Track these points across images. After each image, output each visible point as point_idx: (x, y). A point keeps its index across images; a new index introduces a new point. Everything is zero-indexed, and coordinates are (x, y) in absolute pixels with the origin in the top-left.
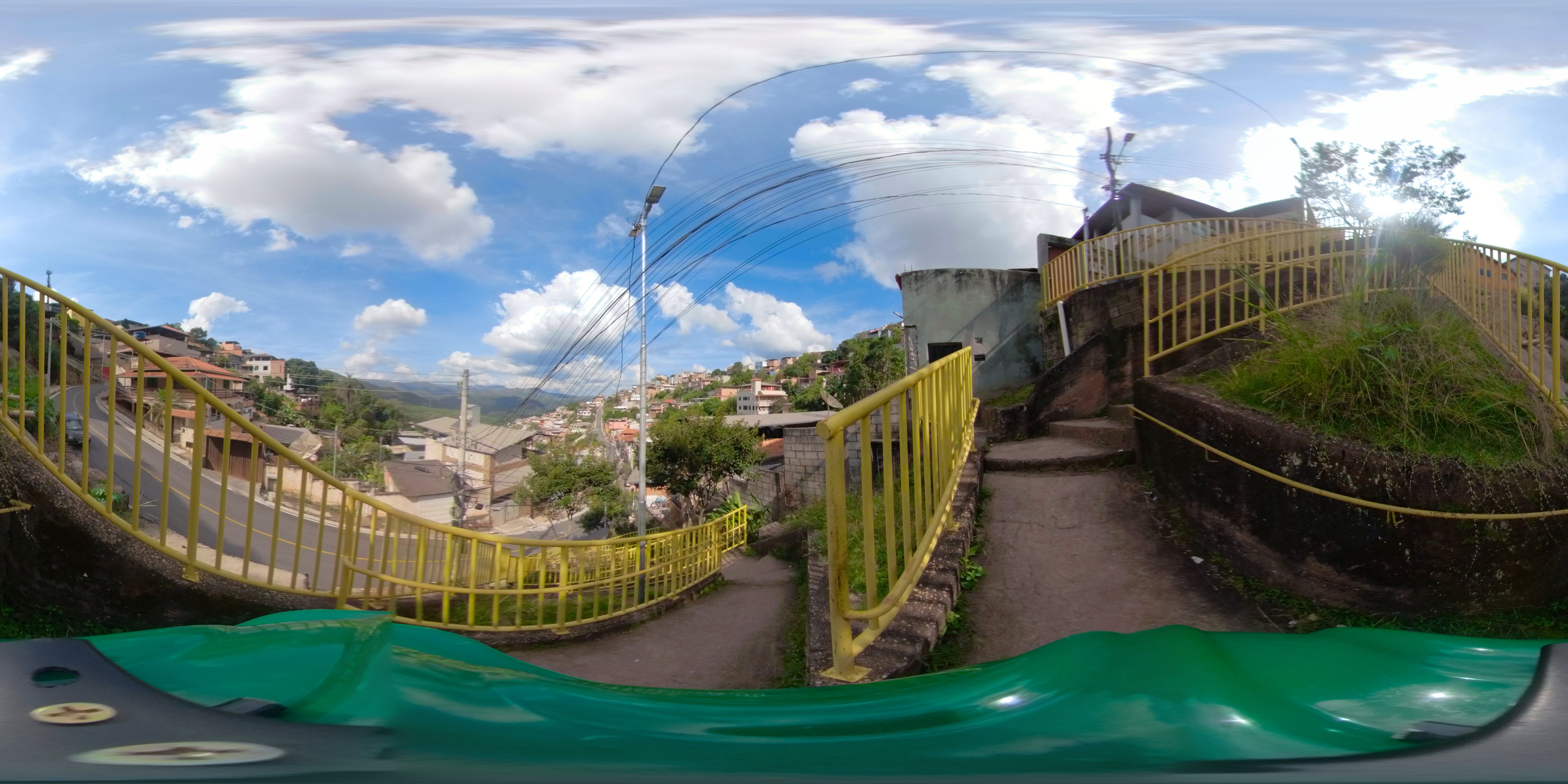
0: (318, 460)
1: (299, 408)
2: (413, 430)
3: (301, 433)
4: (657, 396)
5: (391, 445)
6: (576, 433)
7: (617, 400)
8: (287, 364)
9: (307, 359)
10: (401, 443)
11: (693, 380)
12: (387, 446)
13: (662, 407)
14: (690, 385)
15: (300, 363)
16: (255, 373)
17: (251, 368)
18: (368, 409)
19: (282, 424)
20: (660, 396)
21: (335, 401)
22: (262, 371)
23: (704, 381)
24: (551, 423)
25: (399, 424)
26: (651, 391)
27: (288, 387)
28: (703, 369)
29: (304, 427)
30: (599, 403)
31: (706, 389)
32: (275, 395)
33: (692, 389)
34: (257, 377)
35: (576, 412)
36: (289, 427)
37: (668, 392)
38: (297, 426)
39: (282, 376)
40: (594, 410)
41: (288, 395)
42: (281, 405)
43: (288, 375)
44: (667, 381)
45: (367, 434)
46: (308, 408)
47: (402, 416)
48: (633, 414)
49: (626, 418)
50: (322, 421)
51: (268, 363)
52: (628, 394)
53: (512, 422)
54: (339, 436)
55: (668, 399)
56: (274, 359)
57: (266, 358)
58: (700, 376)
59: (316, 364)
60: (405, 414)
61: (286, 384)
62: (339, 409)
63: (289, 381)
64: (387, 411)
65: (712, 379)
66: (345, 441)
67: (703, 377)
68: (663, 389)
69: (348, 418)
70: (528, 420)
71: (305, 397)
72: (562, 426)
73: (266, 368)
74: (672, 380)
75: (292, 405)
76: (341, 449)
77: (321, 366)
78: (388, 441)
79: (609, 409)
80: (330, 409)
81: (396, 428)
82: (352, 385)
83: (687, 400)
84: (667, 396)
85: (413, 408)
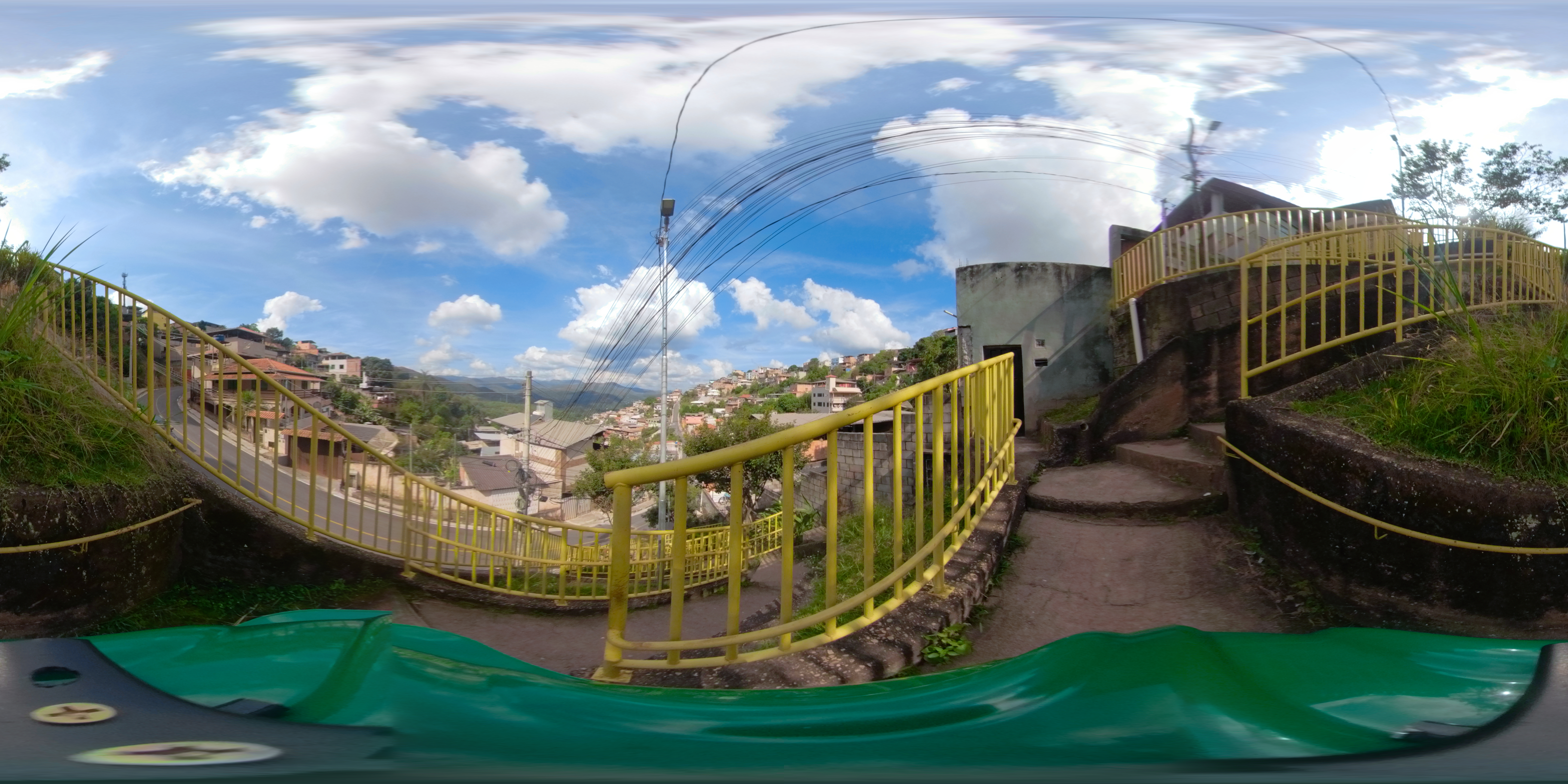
0: (396, 456)
1: (375, 406)
2: (489, 425)
3: (378, 431)
4: (733, 391)
5: (467, 441)
6: (653, 428)
7: (694, 395)
8: (363, 363)
9: (382, 357)
10: (478, 439)
11: (770, 376)
12: (464, 442)
13: (738, 402)
14: (766, 380)
15: (375, 361)
16: (331, 371)
17: (327, 367)
18: (443, 405)
19: (360, 422)
20: (737, 392)
21: (410, 398)
22: (338, 370)
23: (780, 377)
24: (628, 418)
25: (475, 419)
26: (728, 386)
27: (364, 385)
28: (780, 365)
29: (380, 424)
30: (676, 398)
31: (782, 385)
32: (351, 393)
33: (768, 384)
34: (334, 375)
35: (653, 406)
36: (367, 425)
37: (745, 387)
38: (375, 423)
39: (358, 374)
40: (671, 404)
41: (364, 393)
42: (358, 403)
43: (364, 373)
44: (744, 377)
45: (444, 430)
46: (384, 406)
47: (478, 412)
48: (709, 408)
49: (702, 413)
50: (398, 418)
51: (343, 362)
52: (705, 389)
53: (589, 416)
54: (415, 433)
55: (745, 394)
56: (349, 357)
57: (342, 357)
58: (776, 372)
59: (391, 361)
60: (482, 409)
61: (362, 382)
62: (415, 406)
63: (365, 379)
64: (464, 407)
65: (789, 375)
66: (421, 438)
67: (780, 373)
68: (739, 384)
69: (424, 415)
70: (604, 415)
71: (381, 395)
72: (639, 421)
73: (342, 367)
74: (749, 376)
75: (369, 403)
76: (418, 445)
77: (396, 363)
78: (466, 438)
79: (686, 404)
80: (406, 406)
81: (472, 424)
82: (428, 382)
83: (763, 396)
84: (744, 391)
85: (490, 403)
